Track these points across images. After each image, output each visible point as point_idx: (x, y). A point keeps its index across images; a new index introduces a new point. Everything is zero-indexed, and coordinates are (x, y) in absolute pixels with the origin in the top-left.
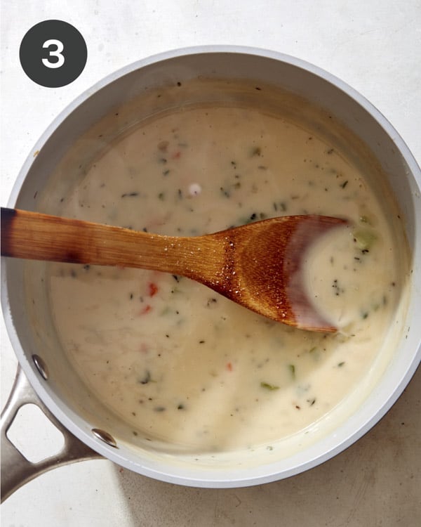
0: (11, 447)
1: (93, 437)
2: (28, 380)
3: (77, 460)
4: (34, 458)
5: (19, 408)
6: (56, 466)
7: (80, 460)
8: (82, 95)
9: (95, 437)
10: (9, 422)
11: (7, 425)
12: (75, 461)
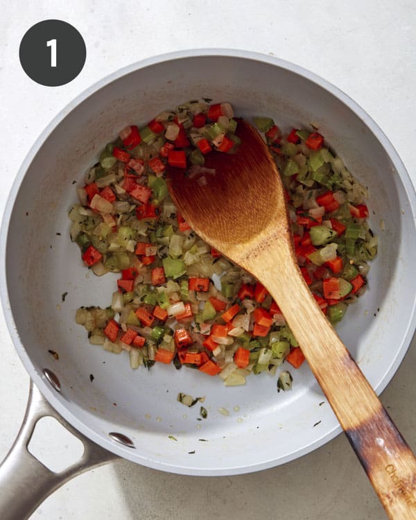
0: (33, 460)
1: (110, 441)
2: (42, 394)
3: (98, 465)
4: (57, 468)
5: (36, 422)
6: (79, 473)
7: (101, 464)
8: (60, 114)
9: (113, 441)
10: (28, 436)
11: (26, 440)
12: (96, 465)
